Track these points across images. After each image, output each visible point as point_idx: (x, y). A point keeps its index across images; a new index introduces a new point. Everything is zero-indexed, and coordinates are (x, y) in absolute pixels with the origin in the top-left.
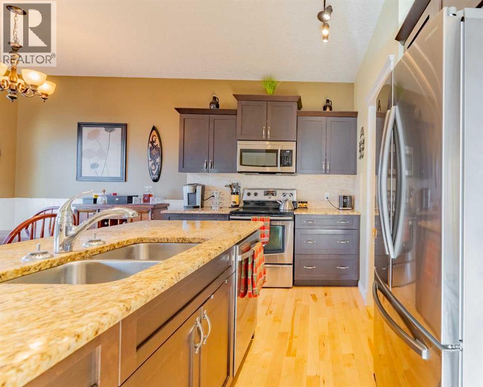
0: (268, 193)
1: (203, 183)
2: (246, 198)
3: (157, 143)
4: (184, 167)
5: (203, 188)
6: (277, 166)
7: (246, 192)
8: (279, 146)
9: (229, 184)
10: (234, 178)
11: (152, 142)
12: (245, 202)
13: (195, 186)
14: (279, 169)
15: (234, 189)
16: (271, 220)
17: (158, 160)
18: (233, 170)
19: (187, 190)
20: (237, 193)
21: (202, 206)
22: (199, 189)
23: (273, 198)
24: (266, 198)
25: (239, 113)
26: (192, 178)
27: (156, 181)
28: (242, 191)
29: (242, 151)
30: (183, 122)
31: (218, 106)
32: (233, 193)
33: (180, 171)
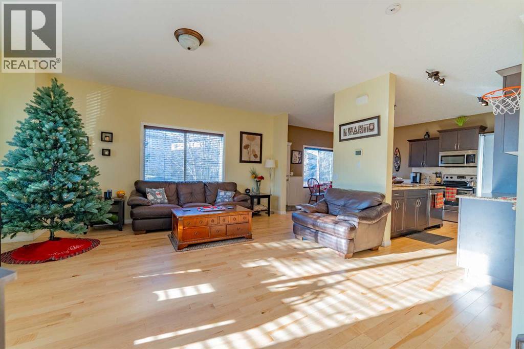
0: (459, 177)
1: (420, 172)
2: (445, 179)
3: (398, 155)
4: (411, 165)
5: (421, 174)
6: (464, 163)
7: (446, 176)
8: (466, 153)
9: (435, 172)
10: (438, 170)
11: (396, 155)
12: (444, 181)
13: (416, 173)
14: (465, 164)
15: (438, 175)
16: (458, 190)
17: (398, 162)
18: (437, 166)
19: (412, 175)
20: (440, 177)
21: (420, 183)
22: (418, 175)
23: (463, 180)
24: (459, 180)
25: (440, 138)
26: (414, 170)
27: (397, 171)
28: (442, 176)
29: (442, 157)
30: (411, 146)
31: (429, 136)
32: (437, 177)
33: (409, 167)
